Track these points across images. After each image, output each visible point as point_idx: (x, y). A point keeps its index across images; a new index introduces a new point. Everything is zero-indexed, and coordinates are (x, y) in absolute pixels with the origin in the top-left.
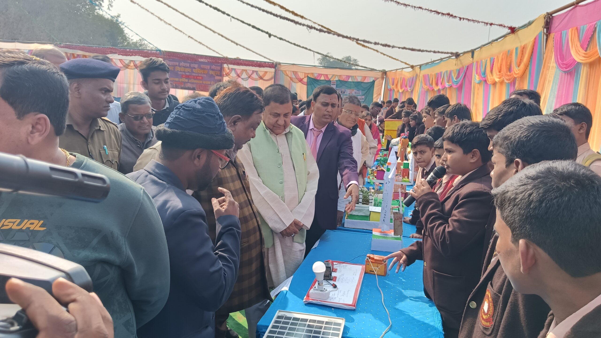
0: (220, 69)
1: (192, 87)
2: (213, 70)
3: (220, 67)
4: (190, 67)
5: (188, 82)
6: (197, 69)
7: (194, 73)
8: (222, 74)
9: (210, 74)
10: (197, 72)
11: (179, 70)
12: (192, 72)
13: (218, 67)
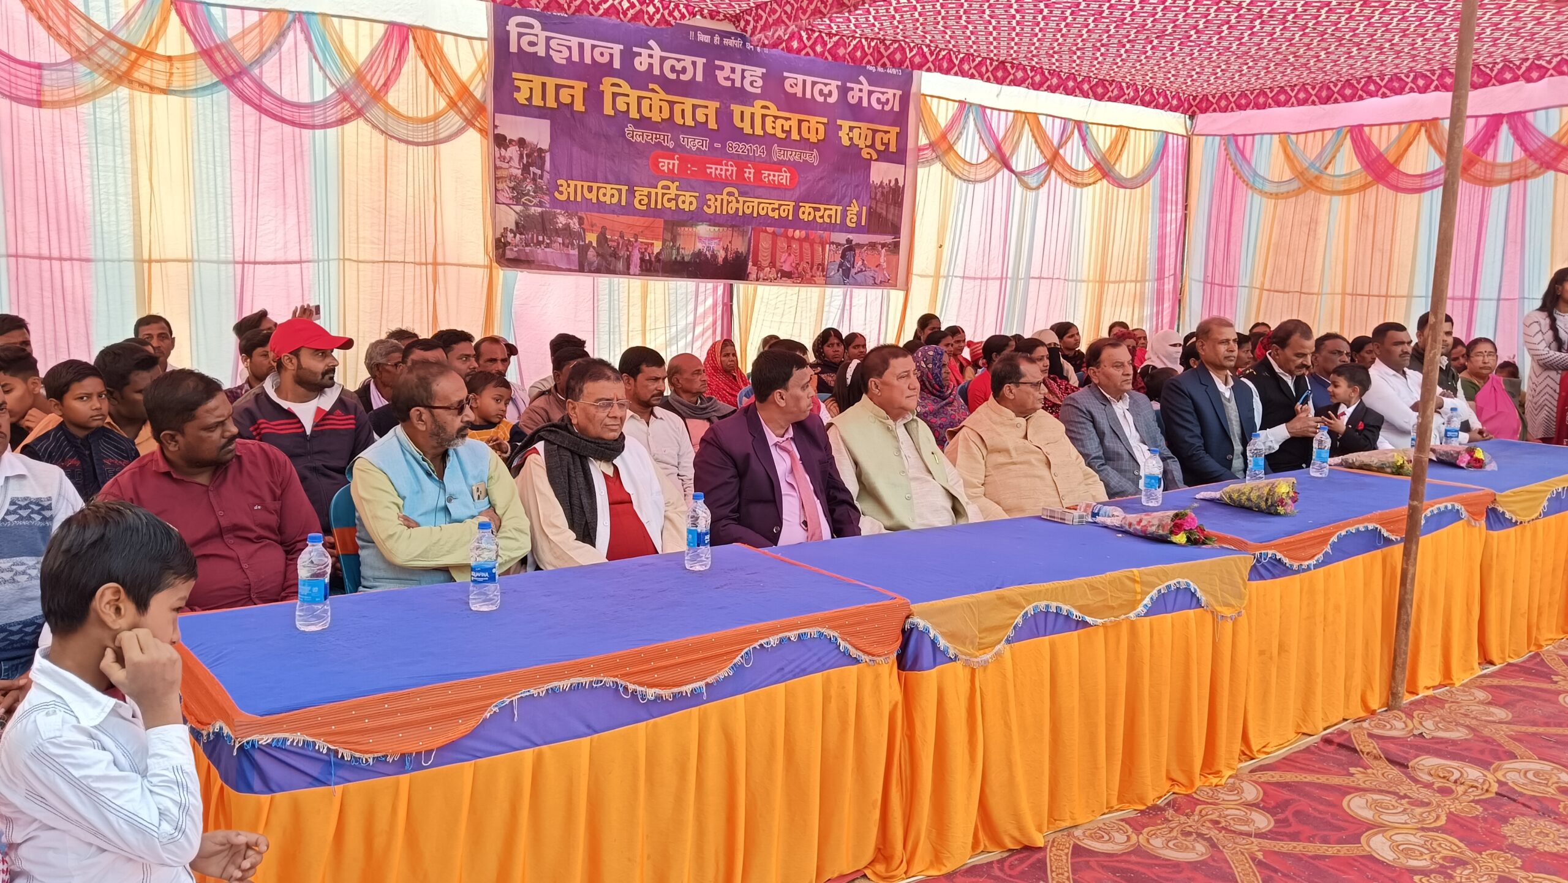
0: (896, 109)
1: (721, 254)
2: (857, 112)
3: (899, 93)
4: (708, 88)
5: (696, 217)
6: (759, 103)
7: (739, 135)
8: (911, 145)
9: (846, 142)
10: (759, 131)
11: (634, 114)
12: (727, 130)
13: (891, 92)
